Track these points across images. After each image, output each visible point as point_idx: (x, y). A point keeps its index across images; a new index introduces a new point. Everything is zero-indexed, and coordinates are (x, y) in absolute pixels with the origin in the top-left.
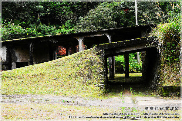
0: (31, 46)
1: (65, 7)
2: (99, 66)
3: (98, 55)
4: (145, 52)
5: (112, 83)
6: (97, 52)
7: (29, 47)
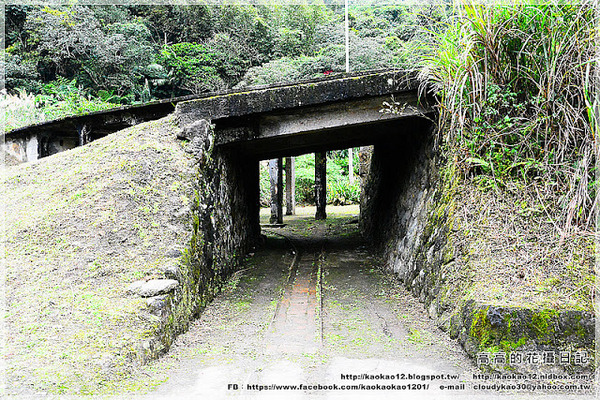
0: (85, 136)
1: (206, 68)
2: (174, 187)
3: (184, 143)
4: (371, 147)
5: (272, 239)
6: (179, 131)
7: (78, 135)
